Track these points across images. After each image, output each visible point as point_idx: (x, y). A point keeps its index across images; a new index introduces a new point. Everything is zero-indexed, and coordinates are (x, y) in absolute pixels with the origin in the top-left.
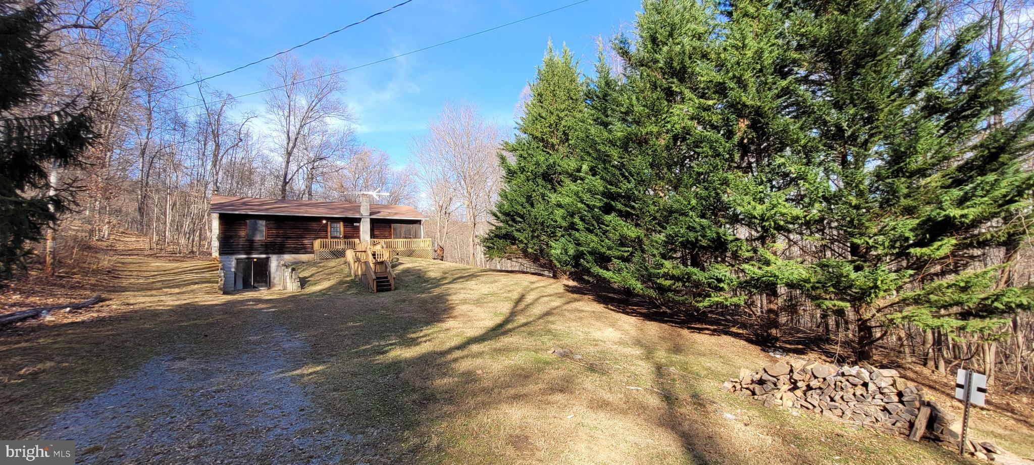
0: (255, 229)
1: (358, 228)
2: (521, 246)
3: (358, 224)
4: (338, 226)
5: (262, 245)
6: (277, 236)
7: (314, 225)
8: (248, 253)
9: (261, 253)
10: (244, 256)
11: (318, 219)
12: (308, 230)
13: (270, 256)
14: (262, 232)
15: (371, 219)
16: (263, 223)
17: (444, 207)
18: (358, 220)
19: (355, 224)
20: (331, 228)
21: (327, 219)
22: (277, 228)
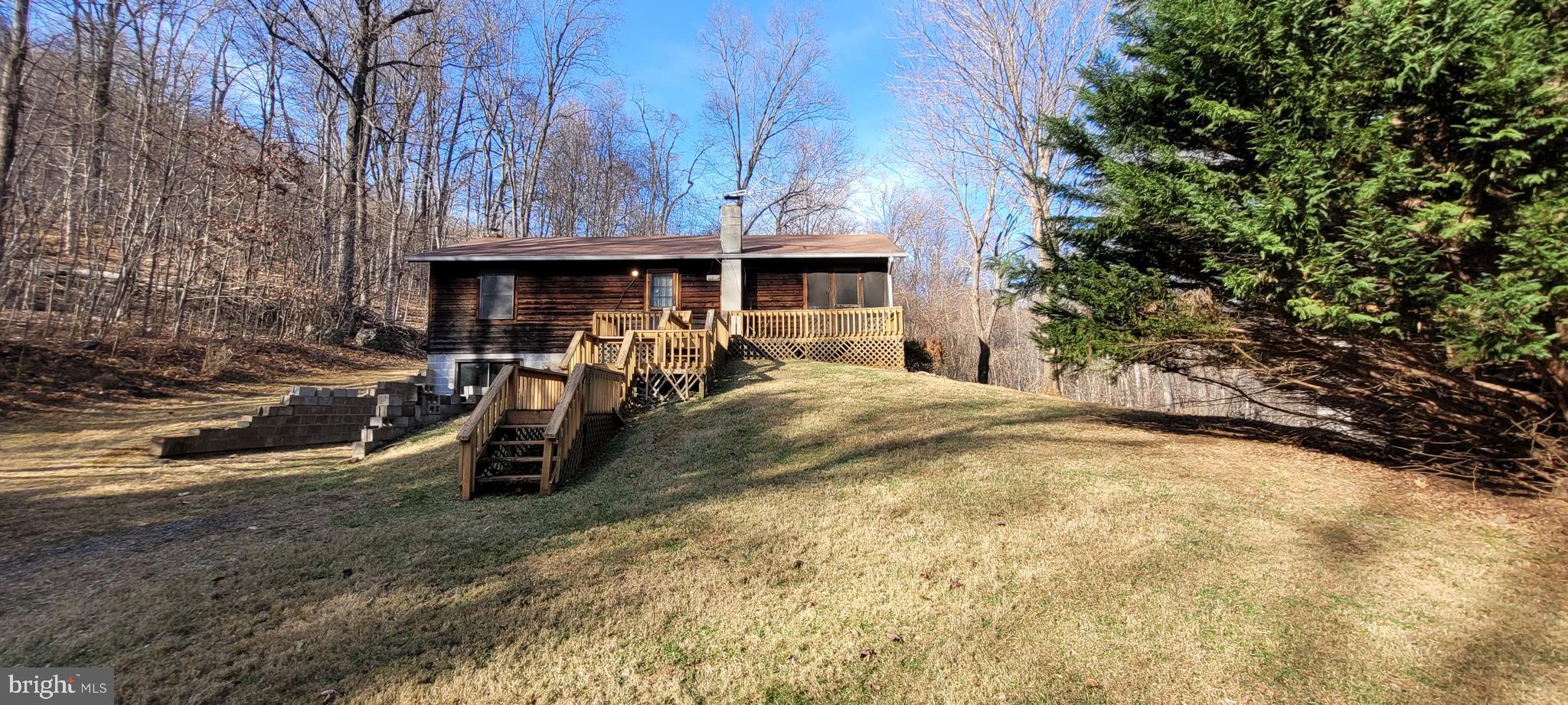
0: (493, 296)
1: (716, 286)
2: (1241, 280)
3: (715, 277)
4: (670, 282)
5: (505, 331)
6: (536, 311)
7: (612, 283)
8: (478, 350)
9: (503, 351)
10: (471, 357)
11: (621, 267)
12: (599, 296)
13: (522, 356)
14: (506, 300)
15: (745, 262)
16: (507, 280)
17: (990, 240)
18: (715, 266)
19: (709, 277)
20: (652, 288)
21: (644, 266)
22: (535, 293)
